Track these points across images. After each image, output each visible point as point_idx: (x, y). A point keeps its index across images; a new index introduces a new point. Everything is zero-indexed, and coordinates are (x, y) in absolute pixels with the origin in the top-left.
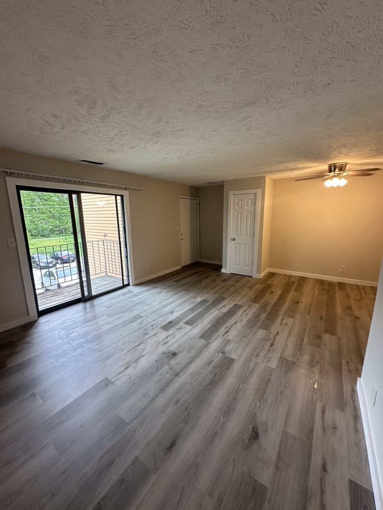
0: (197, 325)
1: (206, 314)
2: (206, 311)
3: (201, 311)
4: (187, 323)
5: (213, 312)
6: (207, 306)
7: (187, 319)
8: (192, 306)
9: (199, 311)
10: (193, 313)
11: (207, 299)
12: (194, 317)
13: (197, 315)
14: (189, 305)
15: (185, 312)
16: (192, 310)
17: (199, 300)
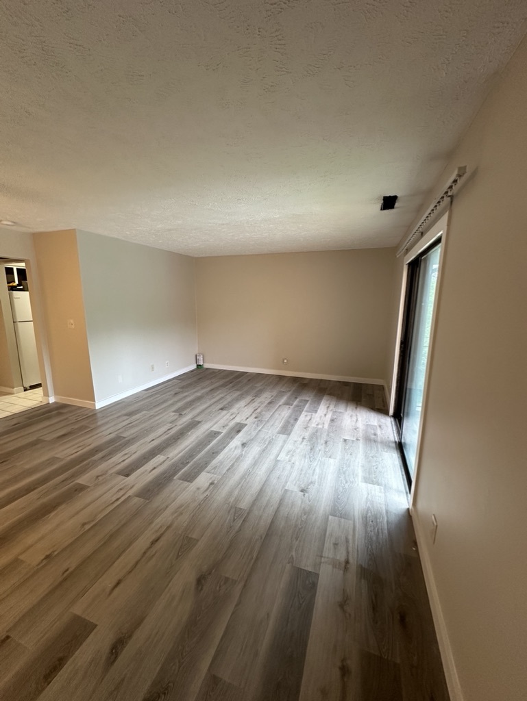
0: (204, 433)
1: (190, 450)
2: (191, 454)
3: (200, 452)
4: (216, 434)
5: (179, 453)
6: (188, 463)
7: (218, 438)
8: (214, 462)
9: (203, 453)
10: (212, 448)
11: (186, 484)
12: (210, 442)
13: (206, 445)
14: (221, 463)
15: (225, 447)
16: (214, 453)
17: (203, 480)
